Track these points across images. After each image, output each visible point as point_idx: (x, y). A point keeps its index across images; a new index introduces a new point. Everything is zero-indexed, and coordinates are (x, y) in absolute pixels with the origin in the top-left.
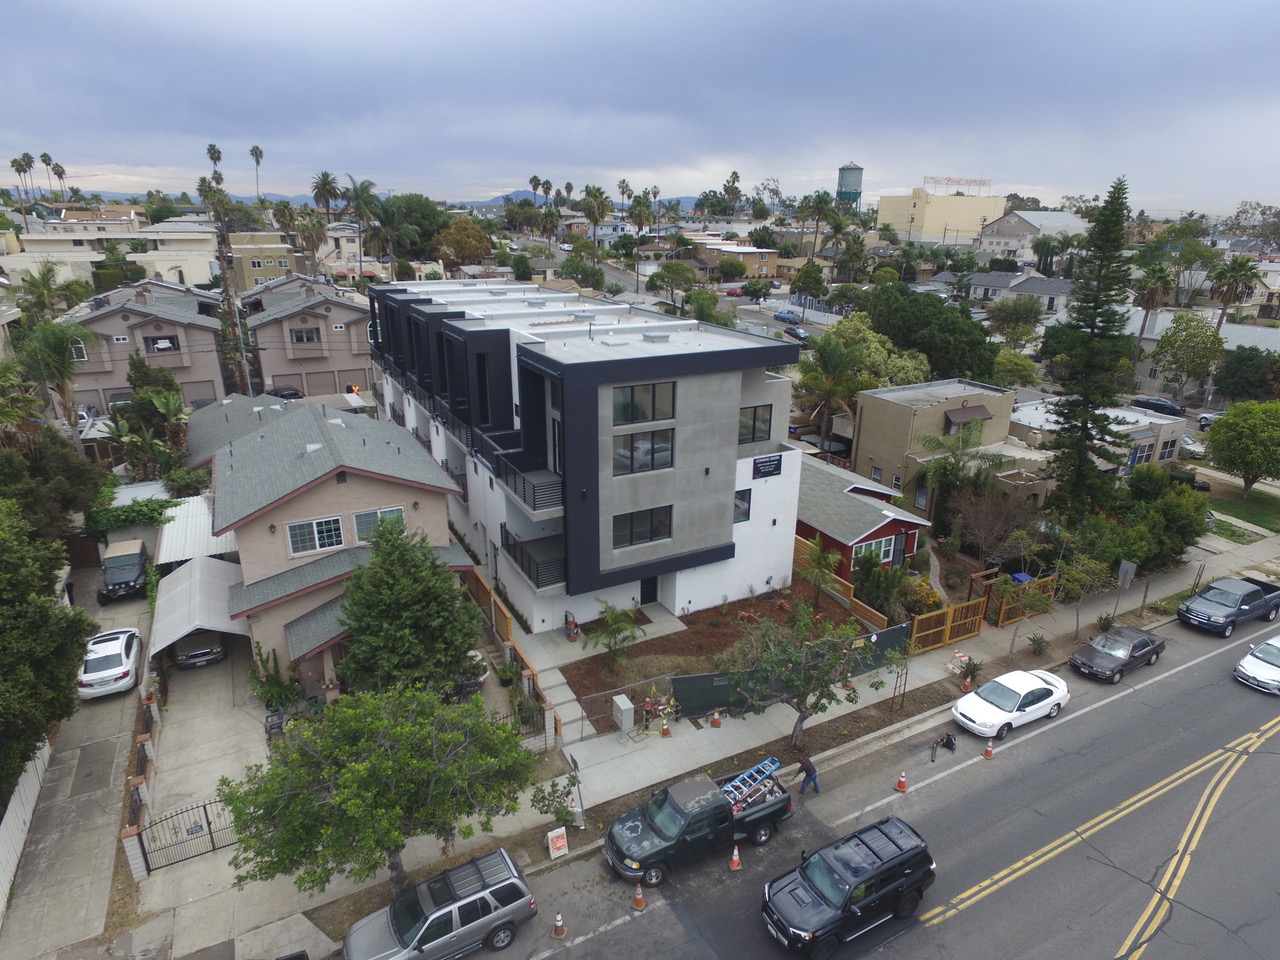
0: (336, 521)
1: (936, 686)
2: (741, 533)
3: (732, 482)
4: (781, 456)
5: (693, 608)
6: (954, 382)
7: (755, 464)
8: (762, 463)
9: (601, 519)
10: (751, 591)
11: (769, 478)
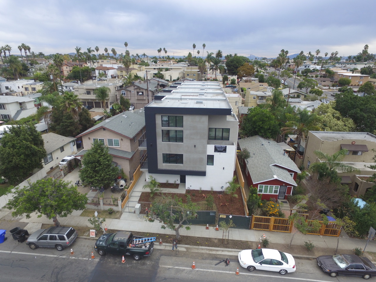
0: (103, 140)
1: (249, 243)
2: (209, 169)
3: (205, 152)
4: (226, 146)
5: (192, 188)
6: (365, 134)
7: (215, 147)
8: (218, 147)
9: (158, 154)
10: (212, 189)
11: (221, 153)
